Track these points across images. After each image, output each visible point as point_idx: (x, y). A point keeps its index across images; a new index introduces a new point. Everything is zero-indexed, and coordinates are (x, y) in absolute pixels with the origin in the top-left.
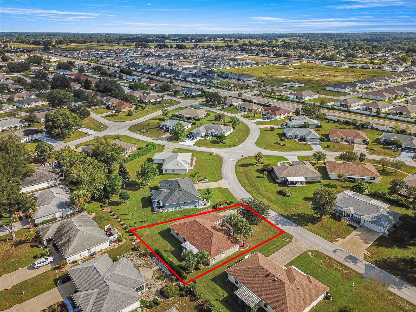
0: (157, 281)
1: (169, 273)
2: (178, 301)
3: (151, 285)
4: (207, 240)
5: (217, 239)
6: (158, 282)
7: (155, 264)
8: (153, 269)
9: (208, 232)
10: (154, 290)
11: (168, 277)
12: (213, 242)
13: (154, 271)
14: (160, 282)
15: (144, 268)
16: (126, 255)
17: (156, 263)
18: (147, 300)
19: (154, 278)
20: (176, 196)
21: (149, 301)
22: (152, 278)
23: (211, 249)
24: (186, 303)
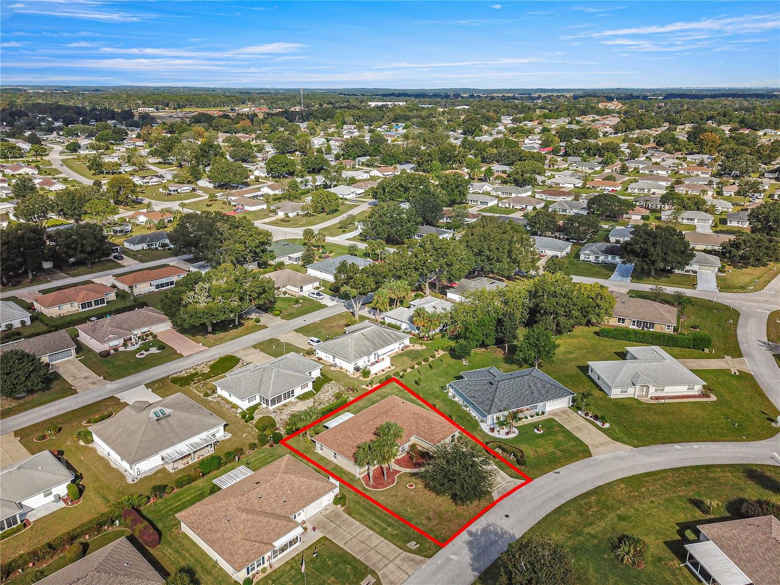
16: (338, 386)
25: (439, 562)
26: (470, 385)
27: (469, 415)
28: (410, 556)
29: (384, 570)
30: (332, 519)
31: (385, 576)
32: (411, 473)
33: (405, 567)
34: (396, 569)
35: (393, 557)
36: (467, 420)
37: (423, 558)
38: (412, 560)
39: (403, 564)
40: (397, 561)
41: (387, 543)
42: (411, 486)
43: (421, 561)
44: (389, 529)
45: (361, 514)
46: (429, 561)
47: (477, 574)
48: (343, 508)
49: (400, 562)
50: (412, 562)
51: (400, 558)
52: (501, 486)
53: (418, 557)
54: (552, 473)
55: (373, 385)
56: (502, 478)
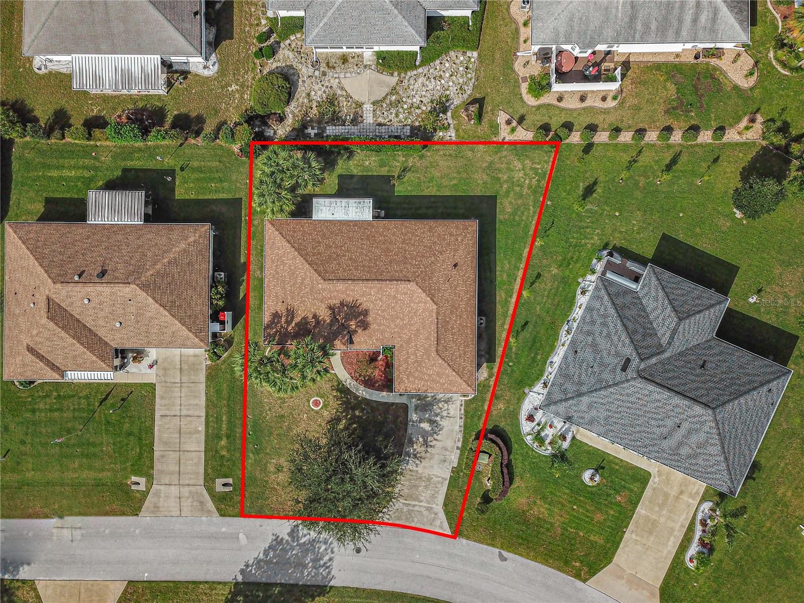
0: (325, 92)
1: (330, 130)
2: (242, 97)
3: (324, 74)
5: (303, 279)
6: (319, 93)
7: (380, 120)
8: (368, 107)
9: (340, 274)
10: (305, 71)
11: (319, 122)
12: (299, 260)
13: (360, 105)
15: (387, 90)
16: (469, 76)
17: (385, 125)
18: (288, 42)
19: (339, 92)
20: (609, 336)
21: (282, 45)
22: (342, 89)
23: (289, 242)
24: (227, 110)
25: (224, 530)
26: (604, 324)
27: (552, 349)
28: (203, 496)
29: (162, 488)
30: (185, 367)
31: (158, 494)
32: (339, 382)
33: (187, 503)
34: (175, 498)
35: (187, 482)
36: (534, 359)
37: (214, 509)
38: (202, 503)
39: (188, 498)
40: (185, 491)
41: (200, 458)
42: (316, 403)
43: (209, 511)
44: (223, 442)
45: (218, 392)
46: (216, 518)
47: (240, 578)
48: (209, 362)
49: (187, 494)
50: (198, 504)
51: (192, 488)
52: (414, 506)
53: (210, 505)
54: (496, 551)
55: (519, 128)
56: (433, 497)
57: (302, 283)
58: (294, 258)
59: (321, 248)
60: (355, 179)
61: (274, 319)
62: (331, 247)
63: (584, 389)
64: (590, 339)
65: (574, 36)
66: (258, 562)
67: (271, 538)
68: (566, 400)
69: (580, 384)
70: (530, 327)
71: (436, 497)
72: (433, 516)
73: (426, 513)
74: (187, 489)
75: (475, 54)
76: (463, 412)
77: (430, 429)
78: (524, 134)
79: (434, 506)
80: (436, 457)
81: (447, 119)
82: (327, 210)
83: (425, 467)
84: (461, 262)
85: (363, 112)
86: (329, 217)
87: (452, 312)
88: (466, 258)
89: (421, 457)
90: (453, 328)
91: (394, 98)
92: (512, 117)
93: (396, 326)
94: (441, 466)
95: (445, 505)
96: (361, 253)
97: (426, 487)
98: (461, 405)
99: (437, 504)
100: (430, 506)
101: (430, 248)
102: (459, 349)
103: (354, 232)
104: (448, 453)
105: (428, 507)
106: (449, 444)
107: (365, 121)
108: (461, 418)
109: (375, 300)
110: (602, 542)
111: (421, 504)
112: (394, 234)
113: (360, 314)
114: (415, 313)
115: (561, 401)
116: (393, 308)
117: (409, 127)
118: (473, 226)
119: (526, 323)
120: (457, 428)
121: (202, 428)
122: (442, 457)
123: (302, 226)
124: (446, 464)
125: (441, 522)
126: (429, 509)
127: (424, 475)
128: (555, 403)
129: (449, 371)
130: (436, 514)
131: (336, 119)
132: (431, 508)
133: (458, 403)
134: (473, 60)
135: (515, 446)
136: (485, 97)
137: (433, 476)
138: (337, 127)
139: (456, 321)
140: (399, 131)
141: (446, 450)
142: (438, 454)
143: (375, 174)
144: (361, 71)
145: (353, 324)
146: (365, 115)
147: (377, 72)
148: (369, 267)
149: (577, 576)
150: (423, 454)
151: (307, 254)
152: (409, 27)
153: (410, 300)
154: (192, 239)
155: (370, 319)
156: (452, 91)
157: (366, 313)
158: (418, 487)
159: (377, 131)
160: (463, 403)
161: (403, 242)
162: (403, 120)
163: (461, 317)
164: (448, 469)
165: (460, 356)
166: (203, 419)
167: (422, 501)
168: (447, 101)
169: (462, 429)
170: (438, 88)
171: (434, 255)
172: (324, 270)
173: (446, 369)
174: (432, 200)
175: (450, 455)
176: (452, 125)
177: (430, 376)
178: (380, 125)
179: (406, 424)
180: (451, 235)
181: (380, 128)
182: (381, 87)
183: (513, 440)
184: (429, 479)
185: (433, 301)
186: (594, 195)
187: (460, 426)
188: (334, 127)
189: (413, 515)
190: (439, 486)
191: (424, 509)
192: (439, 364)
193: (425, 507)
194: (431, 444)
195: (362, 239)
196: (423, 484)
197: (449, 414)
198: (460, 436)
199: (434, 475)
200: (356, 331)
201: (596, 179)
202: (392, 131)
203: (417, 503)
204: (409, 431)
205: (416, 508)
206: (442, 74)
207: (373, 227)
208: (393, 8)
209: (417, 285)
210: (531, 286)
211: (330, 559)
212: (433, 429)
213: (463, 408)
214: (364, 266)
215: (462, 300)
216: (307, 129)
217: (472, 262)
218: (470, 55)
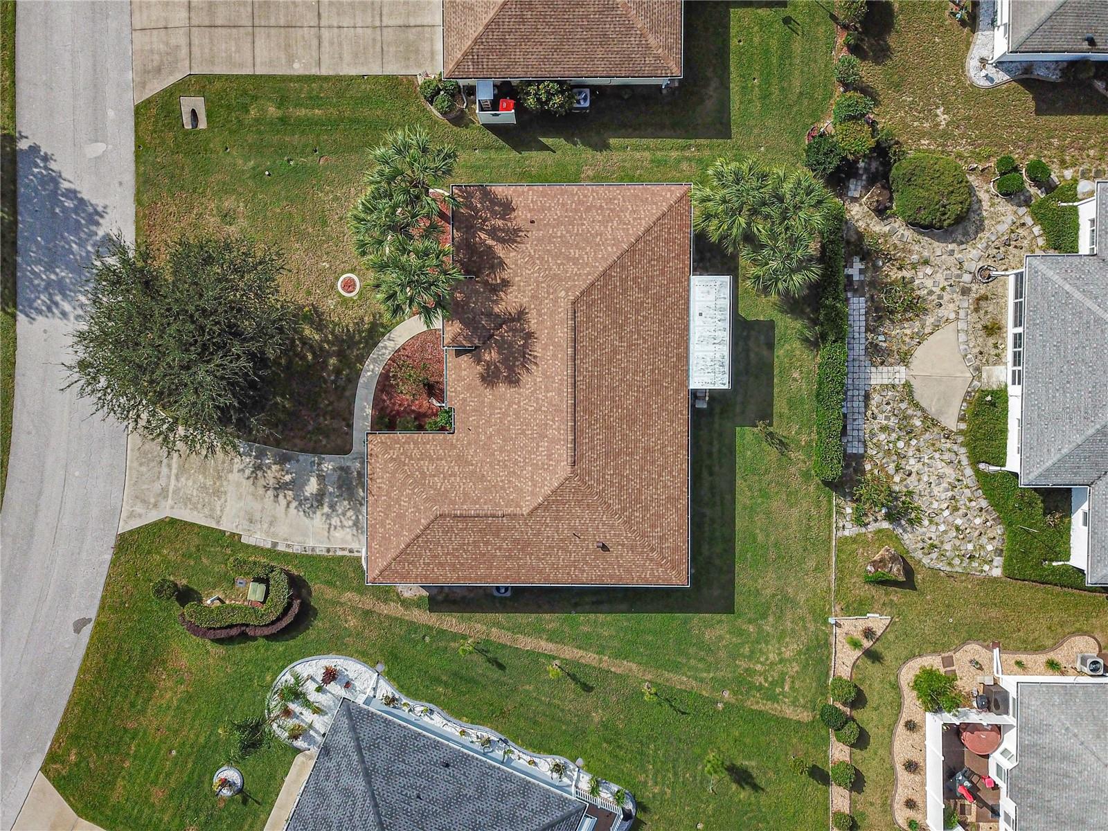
0: (931, 293)
1: (858, 306)
2: (923, 135)
3: (965, 291)
4: (625, 291)
5: (575, 261)
6: (929, 283)
7: (876, 399)
8: (900, 374)
9: (584, 333)
10: (972, 255)
11: (873, 284)
12: (612, 252)
13: (905, 359)
14: (927, 282)
15: (932, 411)
16: (957, 561)
17: (867, 406)
18: (1029, 221)
19: (930, 320)
21: (1023, 210)
22: (936, 327)
23: (648, 231)
24: (900, 107)
25: (111, 113)
27: (455, 712)
28: (171, 73)
30: (411, 35)
32: (388, 328)
33: (156, 42)
34: (166, 19)
35: (196, 41)
36: (437, 680)
37: (148, 94)
38: (159, 70)
39: (167, 44)
40: (180, 39)
41: (241, 65)
42: (349, 285)
43: (143, 85)
44: (273, 111)
45: (366, 99)
46: (131, 99)
47: (23, 145)
48: (420, 80)
49: (173, 42)
50: (155, 64)
51: (184, 51)
52: (169, 466)
53: (156, 86)
54: (93, 614)
55: (858, 653)
56: (187, 500)
57: (568, 259)
58: (616, 242)
59: (635, 294)
60: (765, 353)
61: (501, 204)
62: (638, 312)
63: (378, 783)
64: (471, 792)
65: (1033, 762)
66: (53, 180)
67: (98, 201)
68: (359, 749)
69: (389, 775)
70: (496, 674)
71: (186, 505)
72: (152, 500)
73: (157, 487)
74: (183, 41)
75: (997, 572)
76: (340, 553)
77: (307, 494)
78: (844, 661)
79: (170, 502)
80: (257, 506)
81: (876, 520)
82: (708, 304)
83: (238, 485)
84: (611, 557)
85: (891, 365)
86: (695, 308)
87: (516, 542)
88: (619, 567)
89: (256, 478)
90: (487, 543)
91: (918, 423)
92: (878, 639)
93: (490, 438)
94: (242, 514)
95: (173, 522)
96: (626, 371)
97: (204, 488)
98: (351, 551)
99: (172, 508)
100: (170, 495)
101: (638, 501)
102: (448, 554)
103: (667, 356)
104: (265, 526)
105: (168, 491)
106: (282, 530)
107: (873, 369)
108: (328, 550)
109: (538, 399)
110: (113, 801)
111: (173, 477)
112: (662, 431)
113: (511, 369)
114: (514, 472)
115: (357, 739)
116: (523, 432)
117: (861, 451)
118: (679, 578)
119: (501, 667)
120: (311, 543)
121: (298, 69)
122: (257, 516)
123: (678, 255)
124: (246, 524)
125: (140, 516)
126: (164, 493)
127: (225, 483)
128: (353, 728)
129: (406, 537)
130: (155, 505)
131: (879, 314)
132: (166, 497)
133: (355, 546)
134: (986, 568)
135: (279, 647)
136: (916, 589)
137: (223, 500)
138: (863, 318)
139: (500, 548)
140: (855, 433)
141: (271, 524)
142: (263, 508)
143: (776, 390)
144: (969, 360)
145: (491, 355)
146: (885, 369)
147: (968, 392)
148: (599, 387)
149: (52, 758)
150: (262, 482)
151: (623, 267)
152: (1058, 456)
153: (538, 465)
154: (652, 40)
155: (502, 388)
156: (927, 530)
157: (513, 381)
158: (204, 473)
159: (856, 393)
160: (356, 554)
161: (647, 450)
162: (875, 441)
163: (509, 558)
164: (237, 527)
165: (435, 557)
166: (314, 71)
167: (177, 479)
168: (911, 522)
169: (310, 553)
170: (935, 505)
171: (624, 509)
172: (594, 301)
173: (410, 530)
174: (728, 497)
175: (261, 529)
176: (864, 530)
177: (398, 501)
178: (867, 397)
179: (314, 451)
180: (661, 538)
181: (861, 398)
182: (939, 400)
183: (291, 643)
184: (217, 493)
185: (536, 509)
186: (734, 786)
187: (313, 549)
188: (863, 311)
189: (152, 464)
190: (206, 511)
191: (164, 485)
192: (419, 520)
193: (168, 485)
194: (281, 497)
195: (653, 371)
196: (209, 483)
197: (335, 528)
198: (297, 549)
199: (226, 501)
200: (478, 361)
201: (763, 789)
202: (854, 420)
203: (174, 471)
204: (302, 457)
205: (165, 470)
206: (961, 512)
207: (677, 391)
208: (1098, 426)
209: (566, 479)
210: (569, 675)
211: (64, 314)
212: (306, 499)
213: (346, 553)
214: (600, 377)
215: (540, 559)
216: (861, 260)
217: (611, 577)
218: (995, 563)
